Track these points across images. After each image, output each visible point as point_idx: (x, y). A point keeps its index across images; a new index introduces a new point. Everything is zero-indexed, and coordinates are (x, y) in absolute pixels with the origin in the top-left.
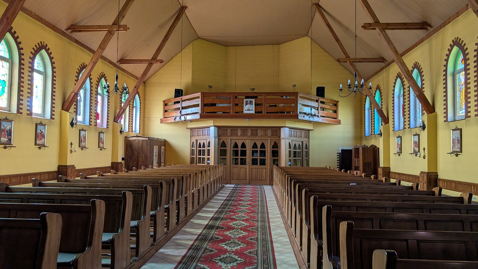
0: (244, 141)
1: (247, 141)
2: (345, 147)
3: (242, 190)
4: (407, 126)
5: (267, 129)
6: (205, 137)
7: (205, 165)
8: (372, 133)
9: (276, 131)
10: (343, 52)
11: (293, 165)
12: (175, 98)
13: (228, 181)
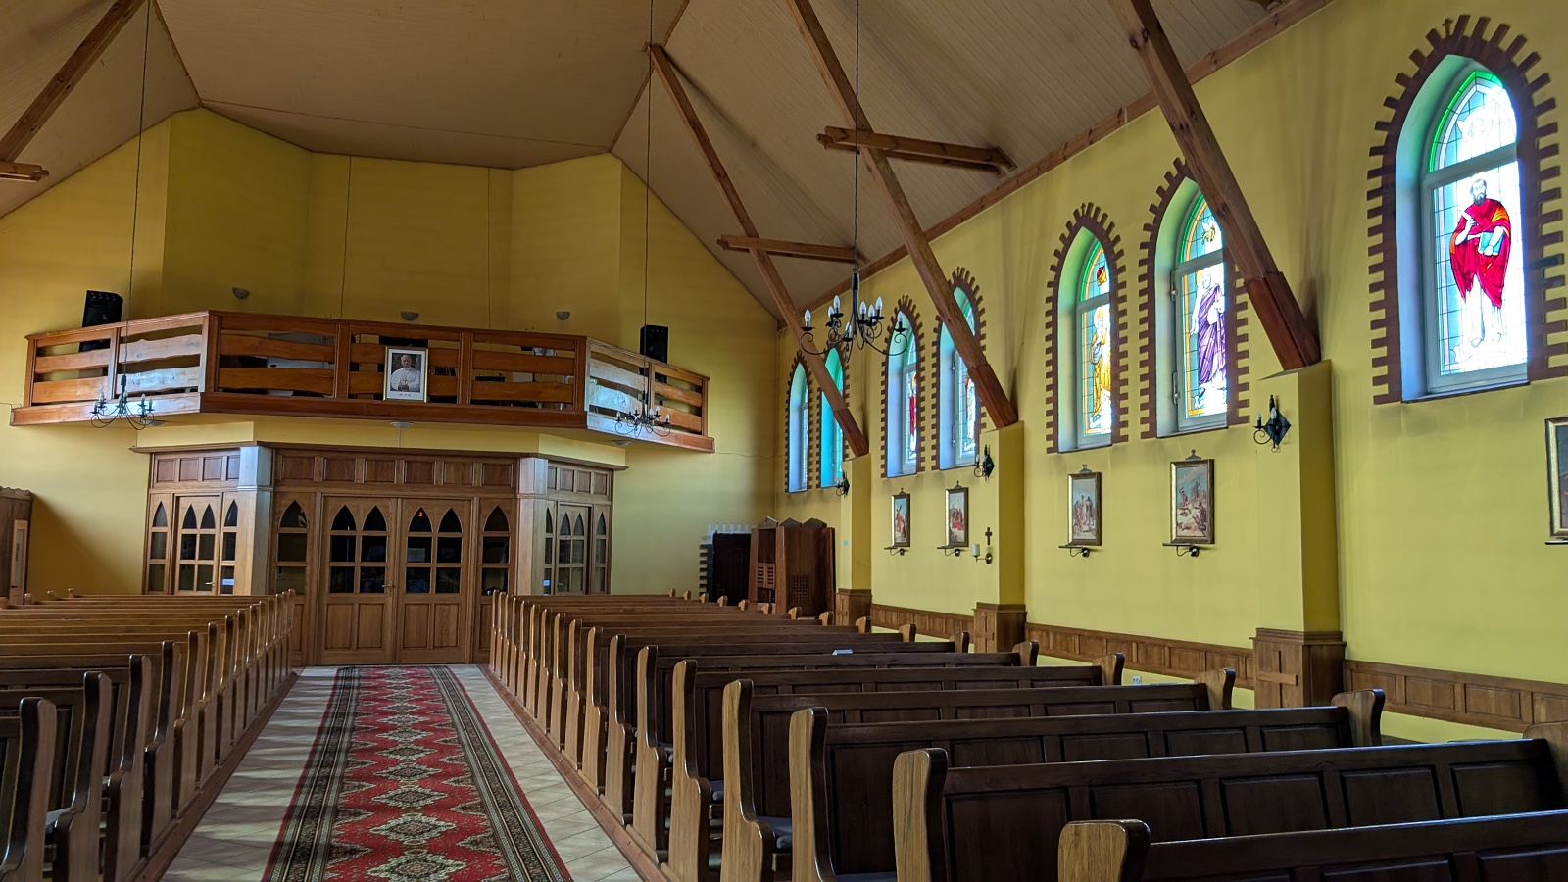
0: (379, 504)
1: (391, 503)
2: (724, 527)
3: (375, 688)
4: (929, 462)
5: (470, 460)
6: (216, 487)
7: (212, 593)
8: (811, 483)
9: (503, 469)
10: (739, 218)
11: (556, 589)
12: (85, 325)
13: (308, 656)
